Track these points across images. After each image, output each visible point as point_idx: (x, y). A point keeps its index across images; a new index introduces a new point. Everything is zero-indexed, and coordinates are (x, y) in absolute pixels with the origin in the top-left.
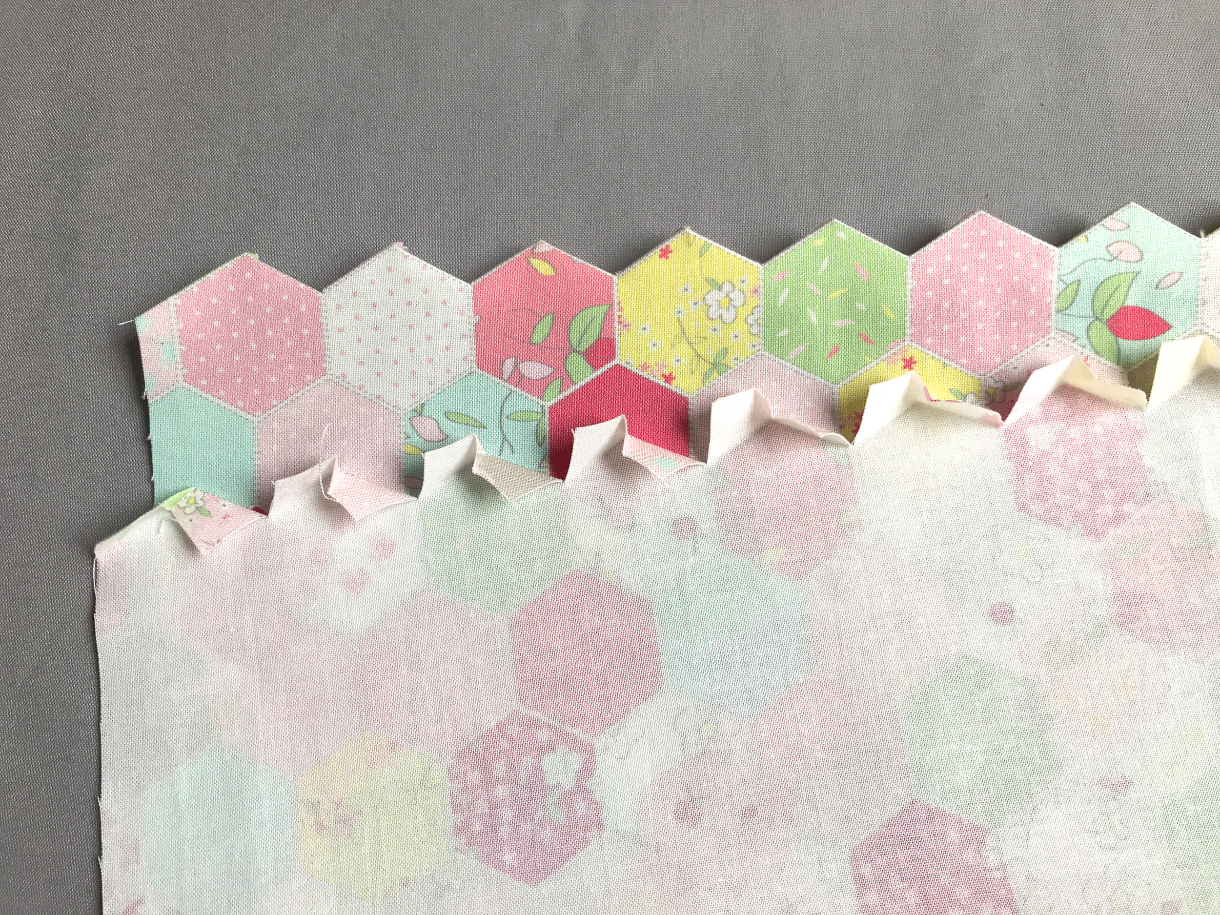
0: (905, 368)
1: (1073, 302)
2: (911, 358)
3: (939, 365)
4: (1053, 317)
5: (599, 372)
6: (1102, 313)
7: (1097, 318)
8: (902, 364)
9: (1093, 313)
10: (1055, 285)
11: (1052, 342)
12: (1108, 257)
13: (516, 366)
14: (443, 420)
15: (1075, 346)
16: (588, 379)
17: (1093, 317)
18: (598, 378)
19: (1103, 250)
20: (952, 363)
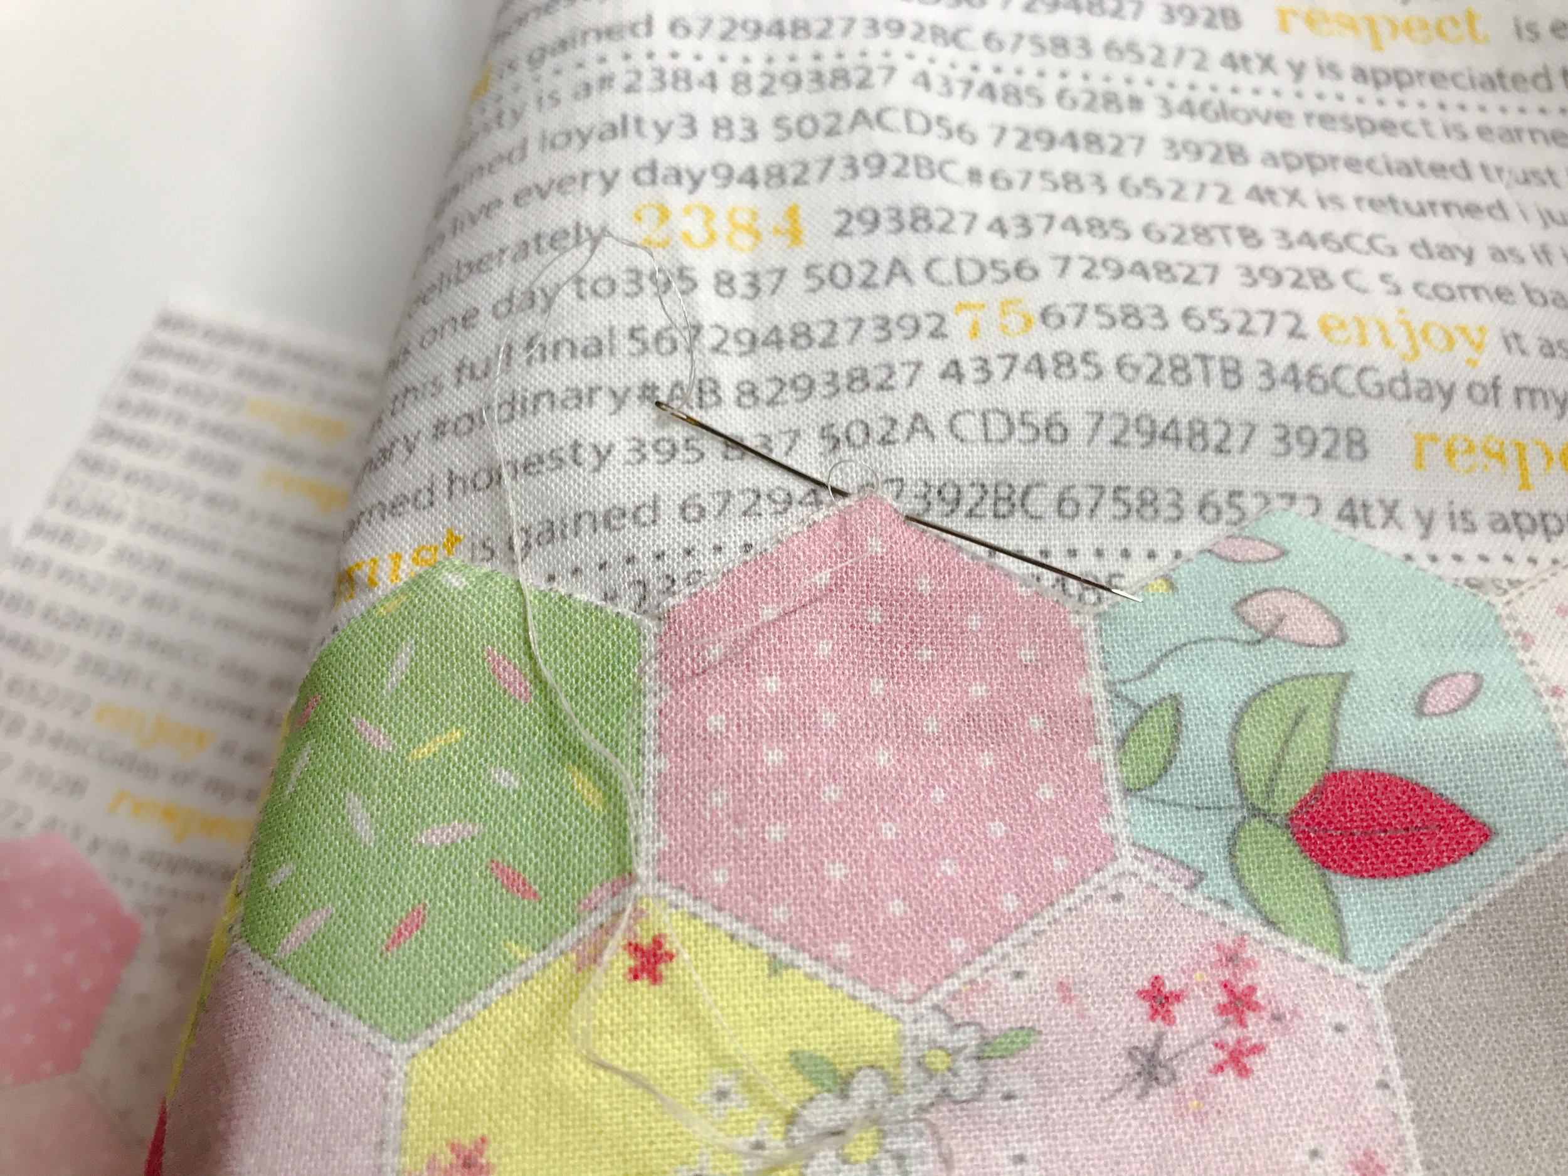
0: (636, 977)
1: (1171, 762)
2: (657, 942)
3: (755, 966)
4: (1117, 807)
6: (1269, 793)
7: (1256, 812)
8: (627, 961)
9: (1241, 793)
10: (1102, 710)
11: (1128, 888)
12: (1243, 633)
15: (1198, 900)
17: (1242, 807)
19: (1226, 615)
20: (803, 959)
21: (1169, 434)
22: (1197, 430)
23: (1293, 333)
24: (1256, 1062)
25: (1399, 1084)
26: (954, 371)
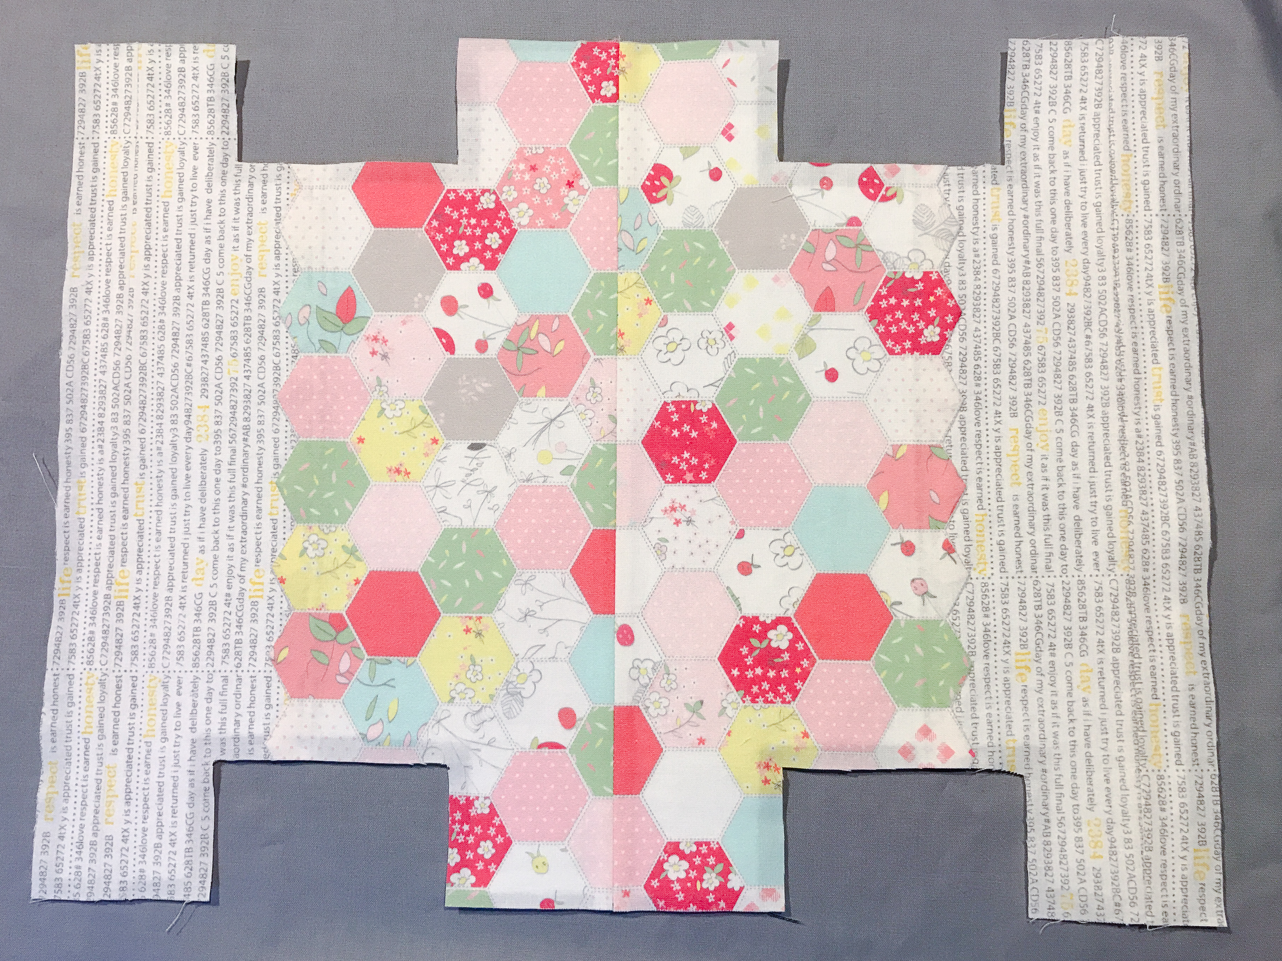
0: (364, 443)
1: (331, 343)
2: (358, 439)
3: (363, 423)
4: (339, 355)
5: (349, 624)
6: (339, 326)
7: (342, 329)
8: (361, 444)
9: (339, 332)
10: (321, 354)
11: (354, 355)
12: (306, 325)
13: (341, 675)
14: (371, 721)
15: (357, 343)
16: (353, 631)
18: (353, 625)
19: (302, 327)
20: (363, 415)
21: (262, 333)
22: (261, 327)
23: (237, 302)
24: (386, 338)
25: (391, 313)
26: (247, 377)
